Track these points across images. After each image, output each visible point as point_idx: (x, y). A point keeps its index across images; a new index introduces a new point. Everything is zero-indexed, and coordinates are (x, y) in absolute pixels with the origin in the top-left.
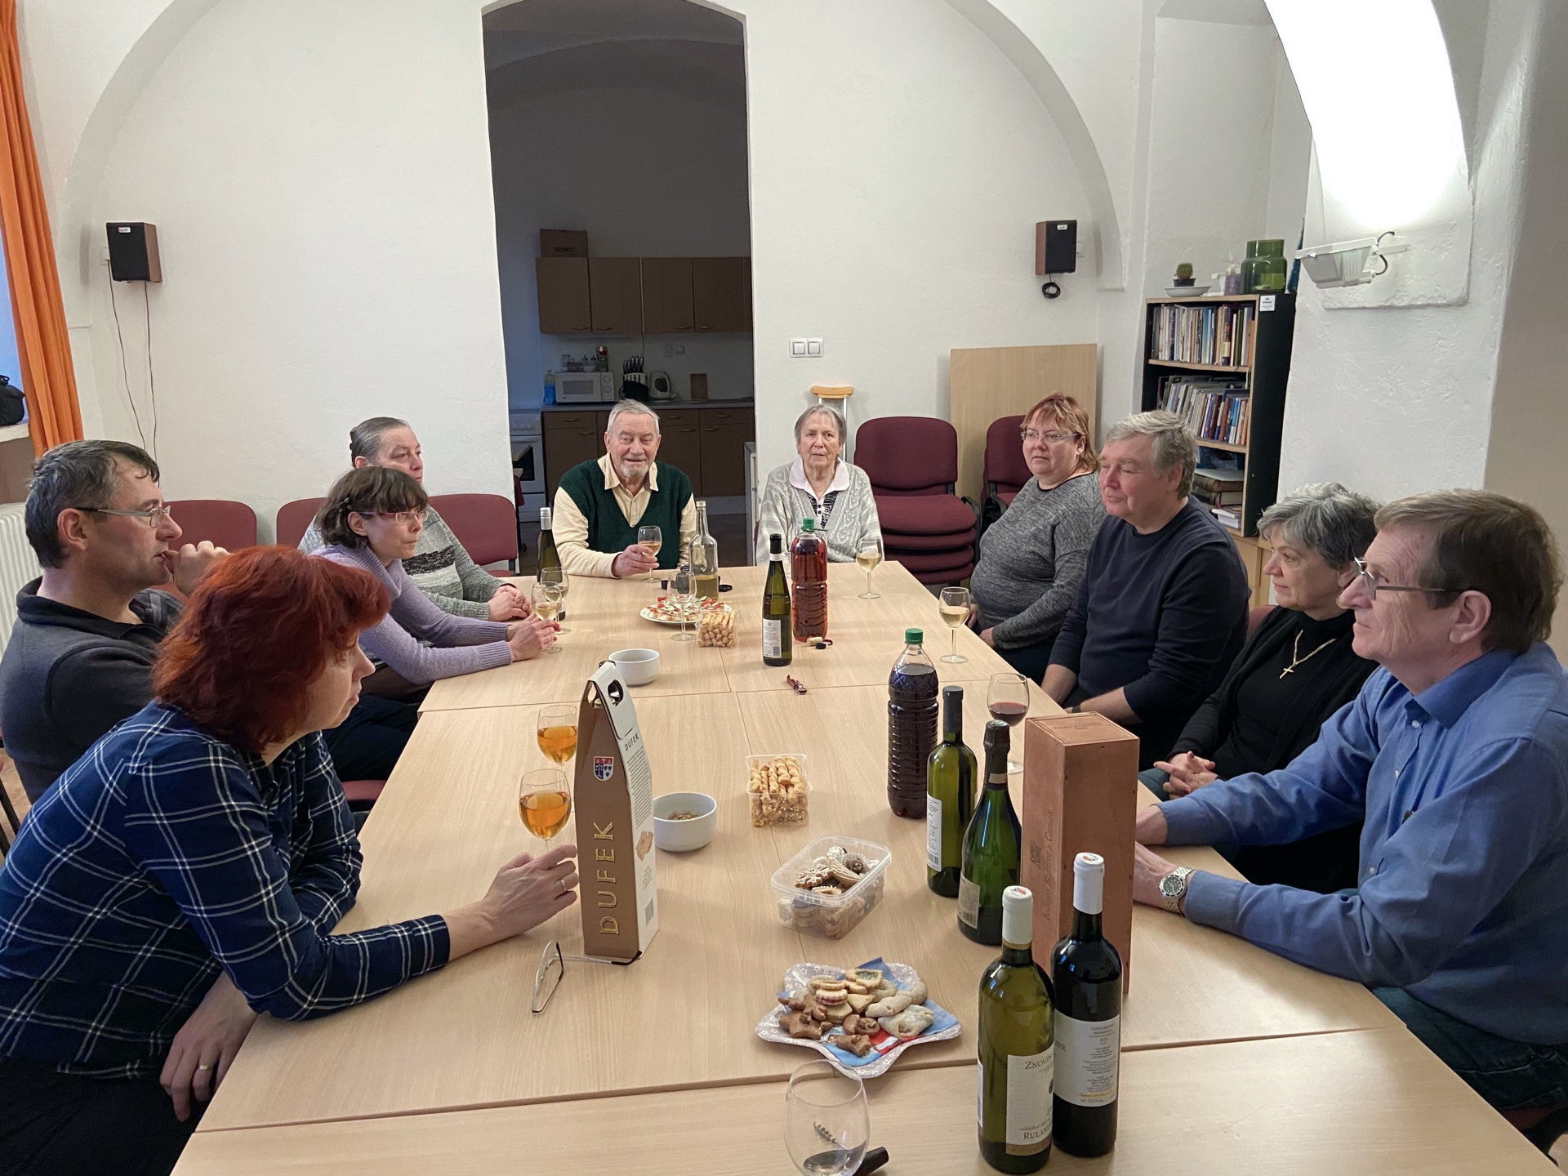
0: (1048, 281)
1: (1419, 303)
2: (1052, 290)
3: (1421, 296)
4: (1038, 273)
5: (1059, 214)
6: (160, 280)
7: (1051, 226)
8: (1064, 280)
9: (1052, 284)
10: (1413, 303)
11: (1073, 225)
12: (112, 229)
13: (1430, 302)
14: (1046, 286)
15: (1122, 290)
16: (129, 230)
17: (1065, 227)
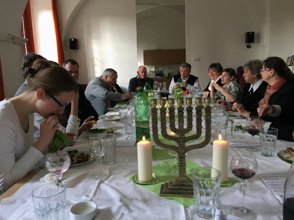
0: (248, 44)
2: (249, 46)
4: (246, 43)
5: (251, 30)
6: (78, 49)
7: (249, 33)
8: (251, 44)
9: (249, 45)
11: (253, 33)
12: (70, 40)
14: (247, 46)
15: (264, 46)
16: (73, 40)
17: (252, 33)
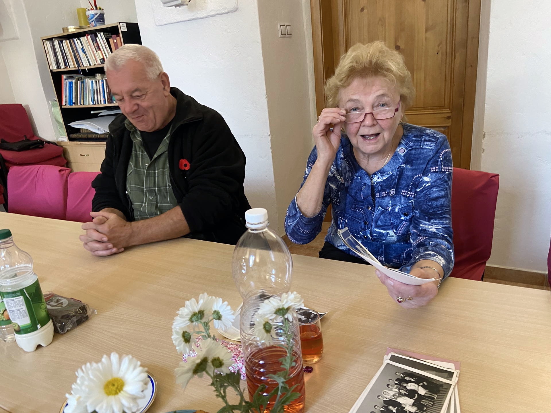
1: (212, 14)
3: (213, 10)
10: (208, 15)
13: (218, 12)
